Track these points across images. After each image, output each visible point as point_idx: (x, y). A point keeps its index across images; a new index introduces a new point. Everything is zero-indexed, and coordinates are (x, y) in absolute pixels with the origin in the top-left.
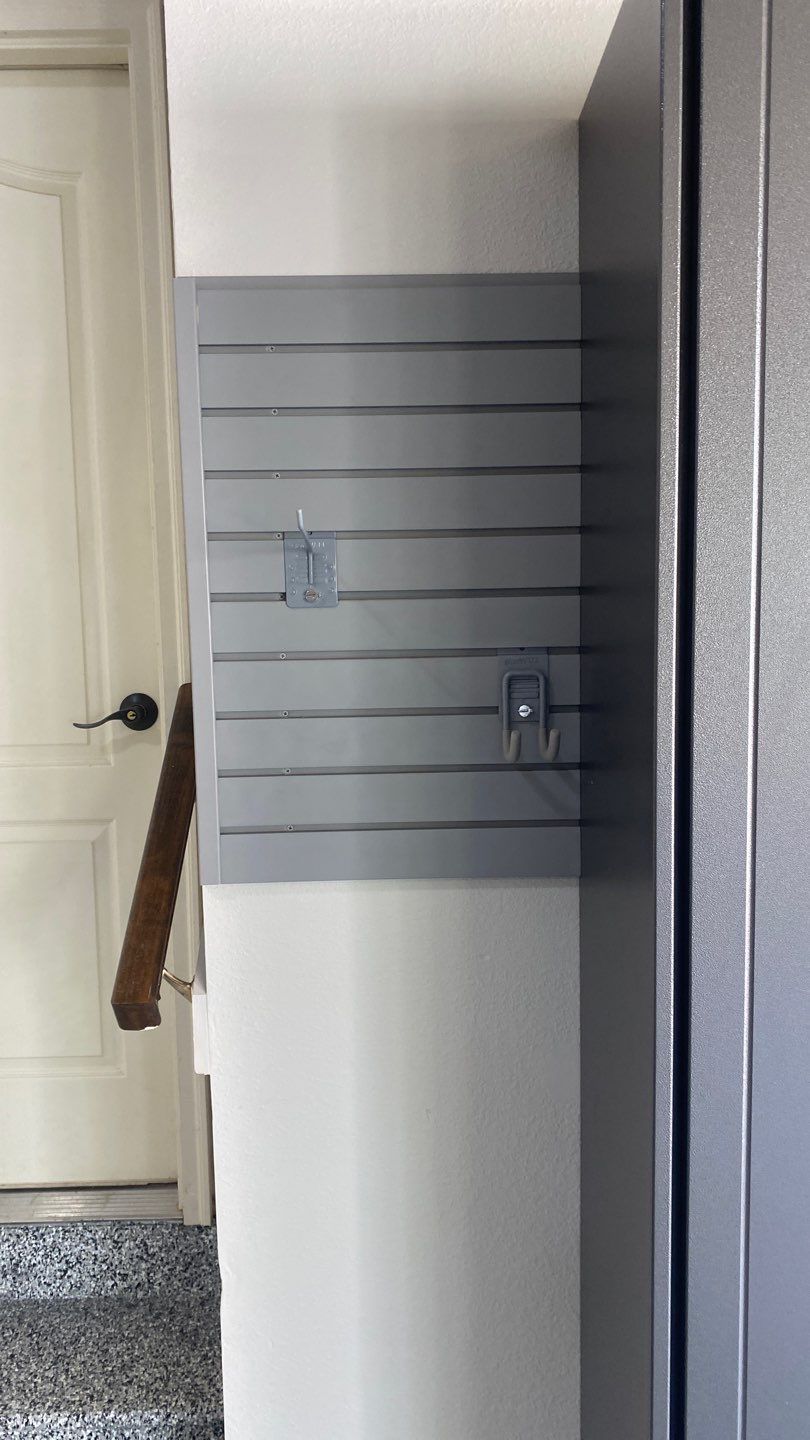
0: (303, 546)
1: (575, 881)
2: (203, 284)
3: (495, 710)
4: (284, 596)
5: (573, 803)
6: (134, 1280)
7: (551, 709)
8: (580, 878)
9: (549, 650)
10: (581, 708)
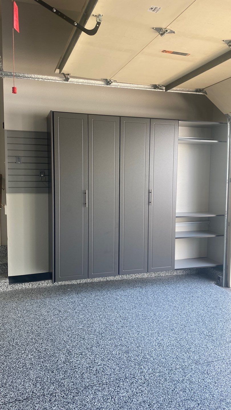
0: (18, 158)
2: (8, 131)
3: (39, 175)
4: (16, 163)
5: (47, 185)
7: (45, 175)
8: (48, 193)
9: (45, 169)
10: (48, 175)
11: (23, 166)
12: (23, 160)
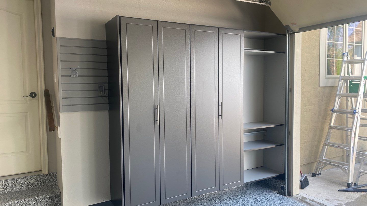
1: (108, 111)
2: (61, 38)
3: (98, 90)
4: (71, 76)
5: (108, 101)
6: (35, 185)
7: (105, 90)
8: (109, 110)
9: (104, 83)
10: (108, 90)
11: (79, 80)
12: (78, 72)
